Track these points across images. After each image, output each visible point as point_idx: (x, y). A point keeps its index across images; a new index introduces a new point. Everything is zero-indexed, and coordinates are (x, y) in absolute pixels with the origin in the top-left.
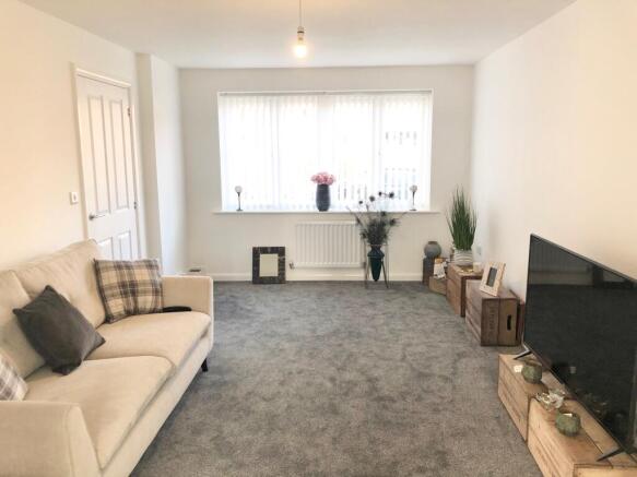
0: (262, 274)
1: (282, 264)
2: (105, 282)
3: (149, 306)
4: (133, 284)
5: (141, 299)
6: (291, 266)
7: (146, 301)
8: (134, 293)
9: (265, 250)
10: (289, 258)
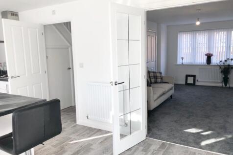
0: (188, 82)
1: (194, 80)
2: (151, 75)
3: (160, 81)
4: (156, 76)
5: (158, 80)
6: (198, 81)
7: (159, 80)
8: (157, 78)
9: (189, 76)
10: (197, 78)
